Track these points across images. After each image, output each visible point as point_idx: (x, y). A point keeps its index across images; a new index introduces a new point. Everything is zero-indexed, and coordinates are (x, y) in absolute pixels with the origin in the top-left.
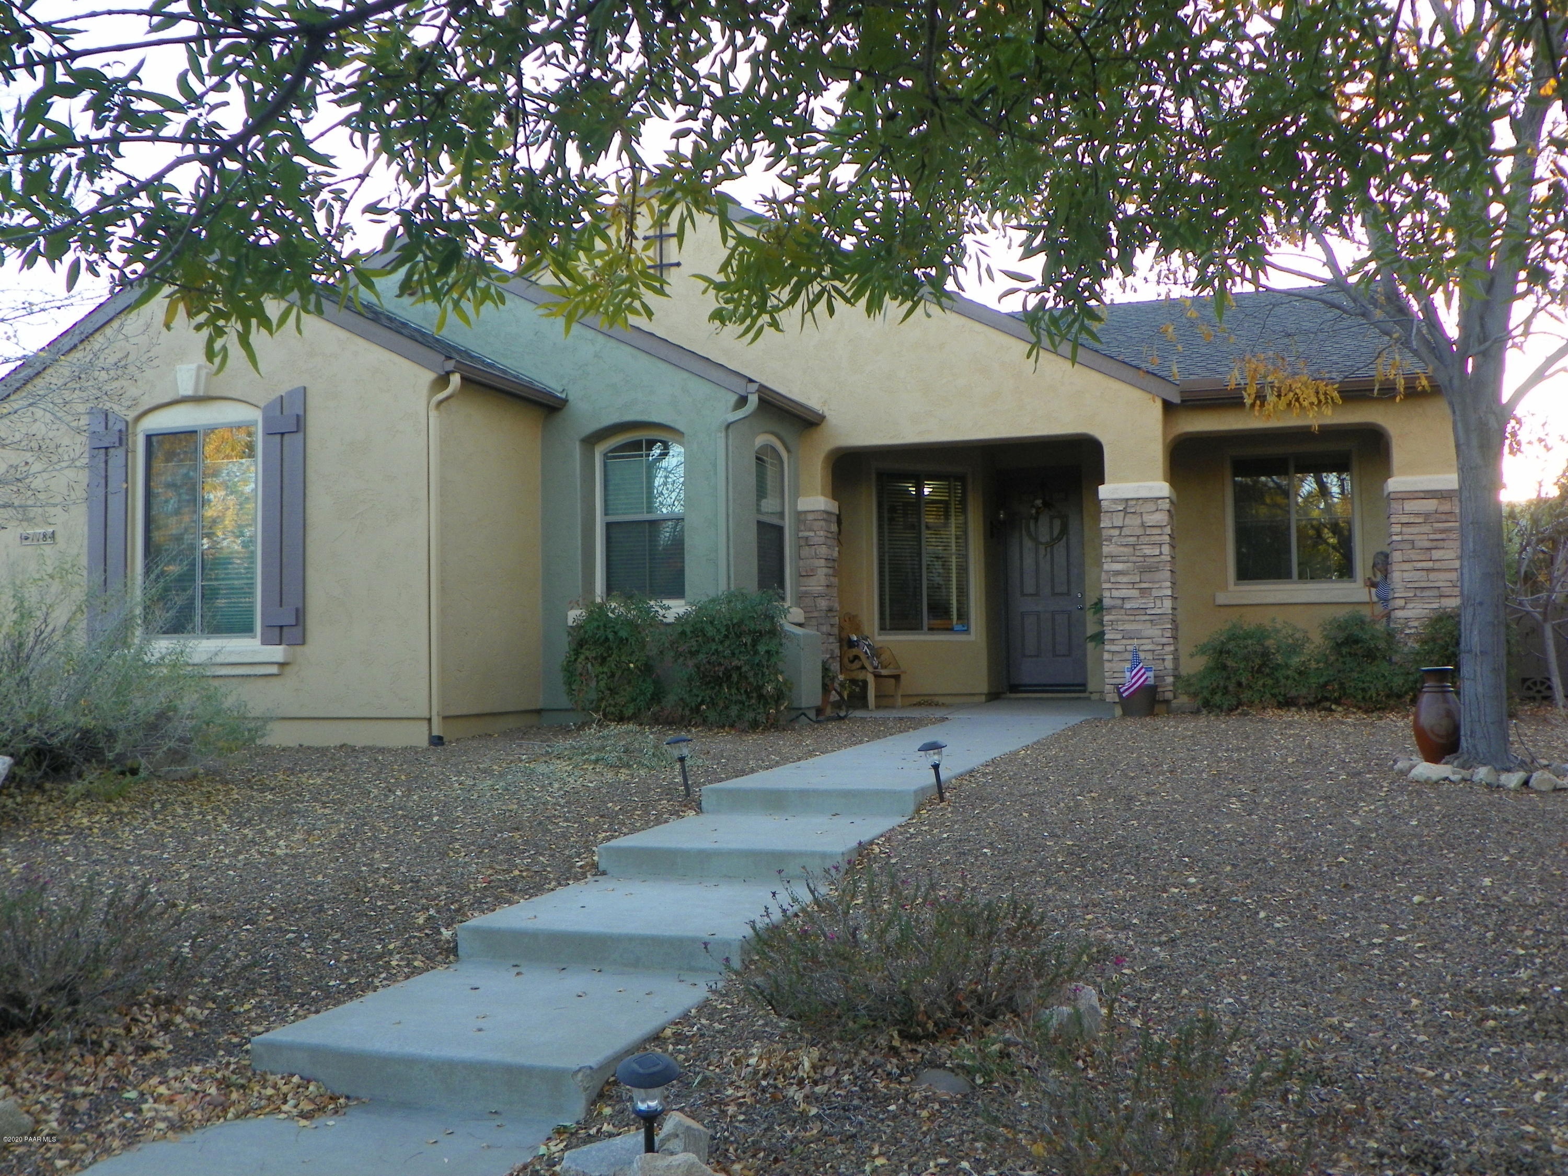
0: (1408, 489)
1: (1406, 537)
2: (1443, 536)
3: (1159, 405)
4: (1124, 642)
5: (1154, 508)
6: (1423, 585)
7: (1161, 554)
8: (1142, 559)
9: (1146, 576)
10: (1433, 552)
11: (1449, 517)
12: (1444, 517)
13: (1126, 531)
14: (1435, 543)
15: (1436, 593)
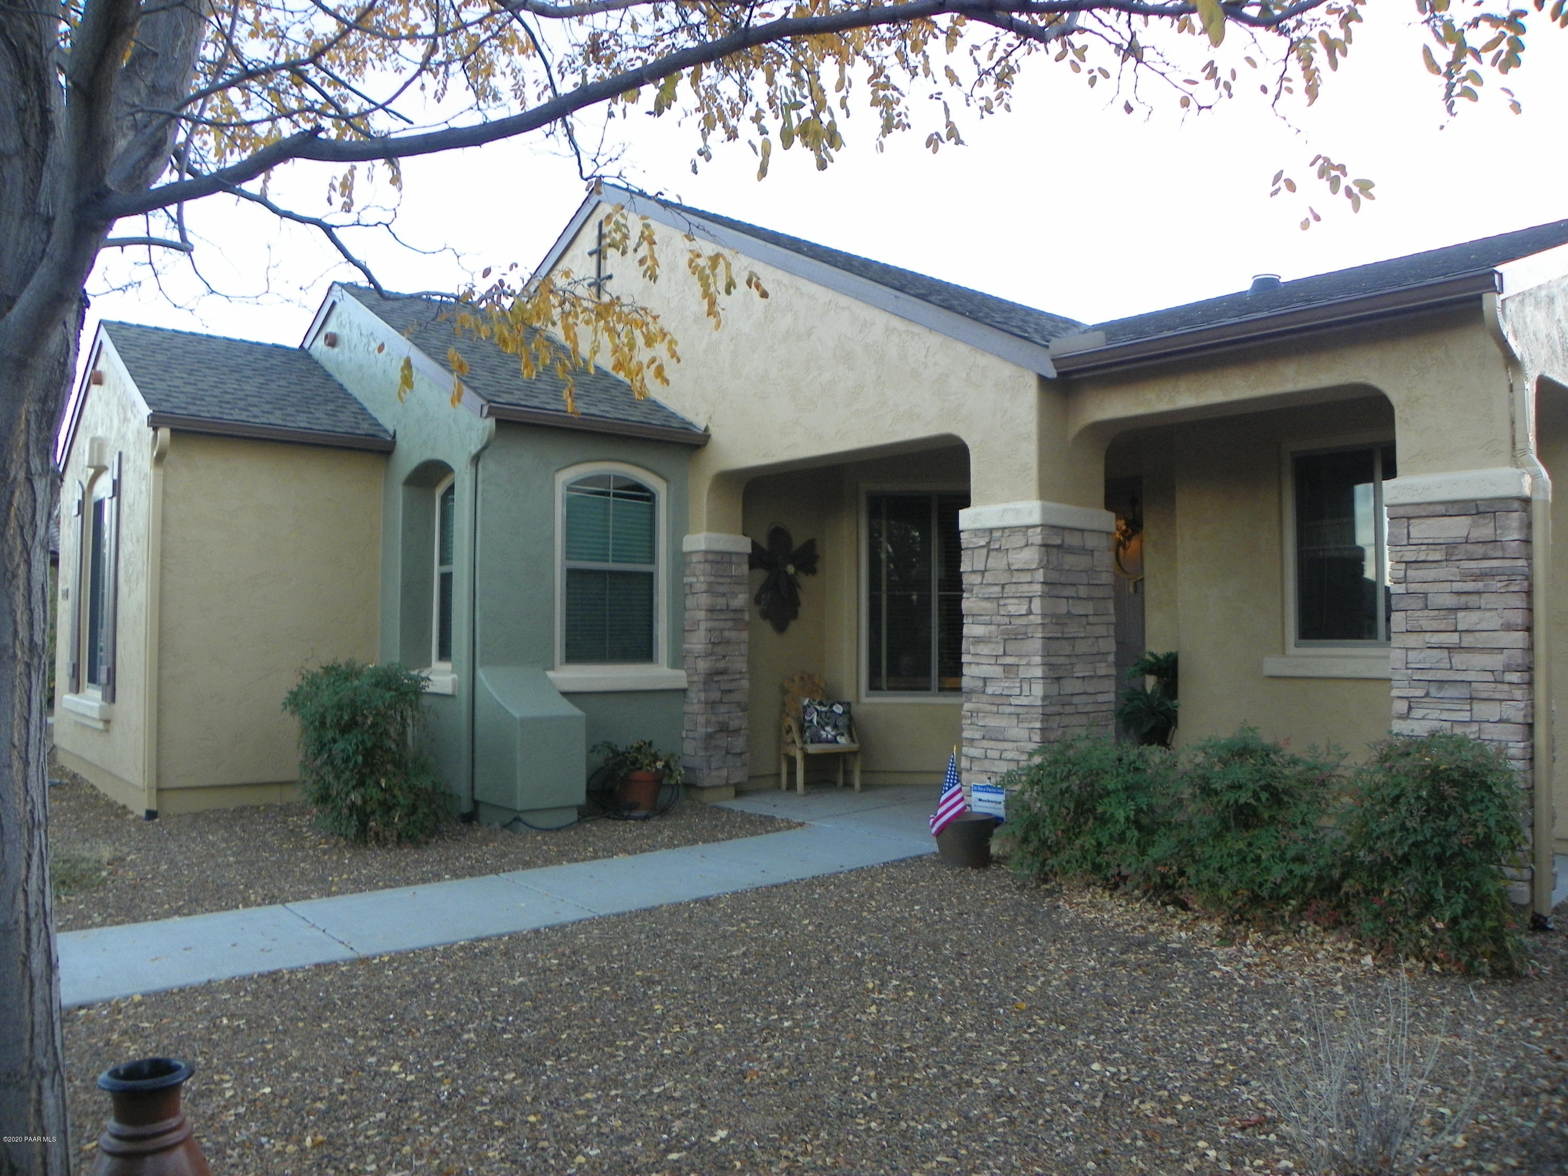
0: (1416, 499)
1: (1413, 587)
2: (1479, 585)
3: (1033, 382)
4: (985, 744)
5: (1023, 543)
6: (1440, 675)
7: (1030, 612)
8: (1006, 620)
9: (1012, 647)
10: (1461, 614)
11: (1489, 550)
12: (1480, 550)
13: (989, 578)
14: (1464, 599)
15: (1464, 692)
